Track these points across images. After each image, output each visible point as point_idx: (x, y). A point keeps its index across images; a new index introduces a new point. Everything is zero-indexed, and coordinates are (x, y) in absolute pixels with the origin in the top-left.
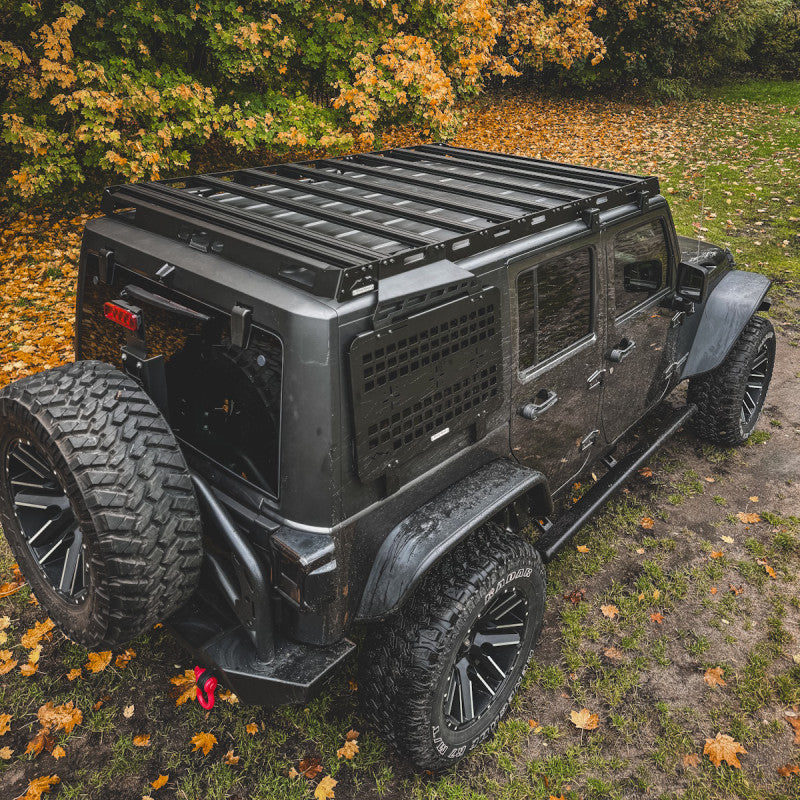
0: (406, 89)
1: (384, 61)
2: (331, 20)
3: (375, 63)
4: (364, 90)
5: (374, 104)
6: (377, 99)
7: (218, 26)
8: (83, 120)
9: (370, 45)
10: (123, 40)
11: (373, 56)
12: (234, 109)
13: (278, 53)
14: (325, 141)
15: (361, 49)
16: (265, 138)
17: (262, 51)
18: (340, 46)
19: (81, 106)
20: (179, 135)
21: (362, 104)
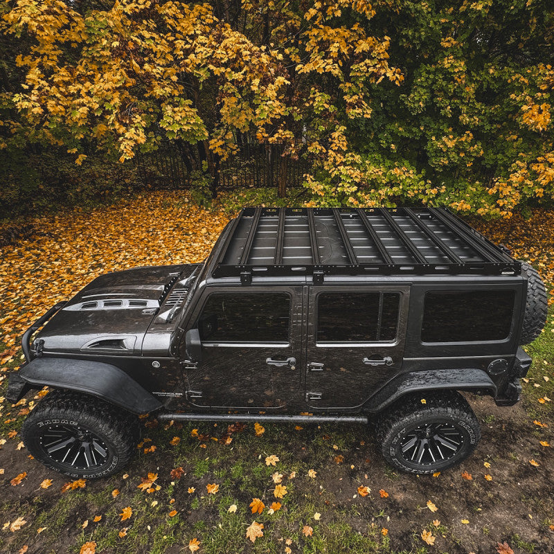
0: (544, 188)
1: (535, 168)
2: (508, 139)
3: (528, 168)
4: (511, 185)
5: (517, 194)
6: (521, 192)
7: (434, 138)
8: (340, 180)
9: (528, 157)
10: (382, 141)
11: (528, 164)
12: (426, 183)
13: (468, 155)
14: (480, 211)
15: (521, 159)
16: (445, 203)
17: (458, 154)
18: (507, 156)
19: (341, 173)
20: (391, 194)
21: (508, 193)
